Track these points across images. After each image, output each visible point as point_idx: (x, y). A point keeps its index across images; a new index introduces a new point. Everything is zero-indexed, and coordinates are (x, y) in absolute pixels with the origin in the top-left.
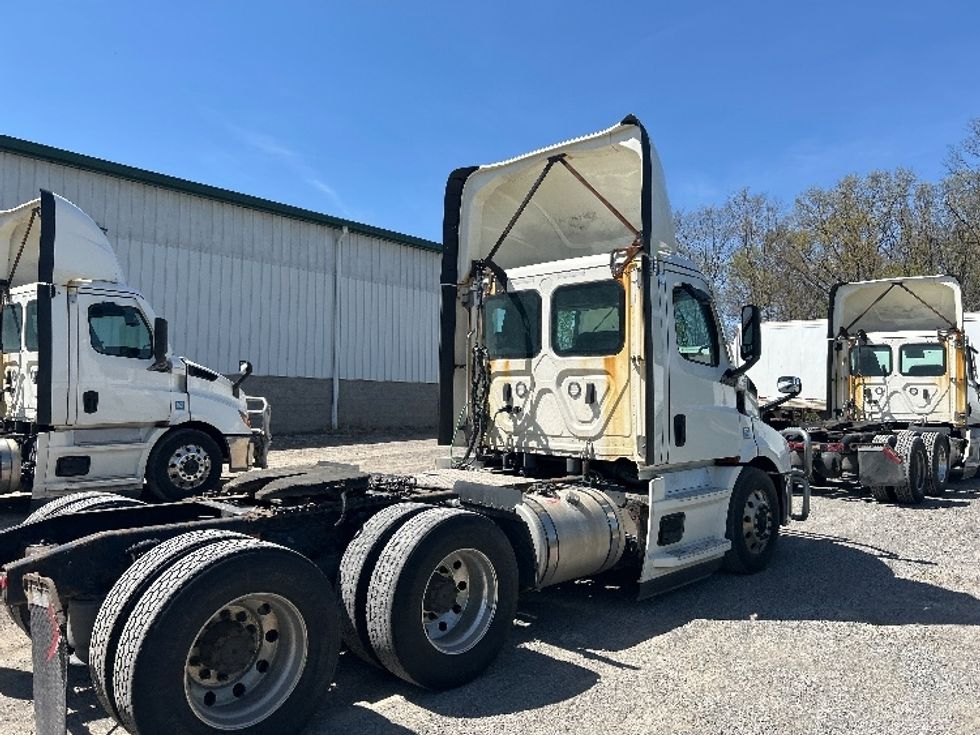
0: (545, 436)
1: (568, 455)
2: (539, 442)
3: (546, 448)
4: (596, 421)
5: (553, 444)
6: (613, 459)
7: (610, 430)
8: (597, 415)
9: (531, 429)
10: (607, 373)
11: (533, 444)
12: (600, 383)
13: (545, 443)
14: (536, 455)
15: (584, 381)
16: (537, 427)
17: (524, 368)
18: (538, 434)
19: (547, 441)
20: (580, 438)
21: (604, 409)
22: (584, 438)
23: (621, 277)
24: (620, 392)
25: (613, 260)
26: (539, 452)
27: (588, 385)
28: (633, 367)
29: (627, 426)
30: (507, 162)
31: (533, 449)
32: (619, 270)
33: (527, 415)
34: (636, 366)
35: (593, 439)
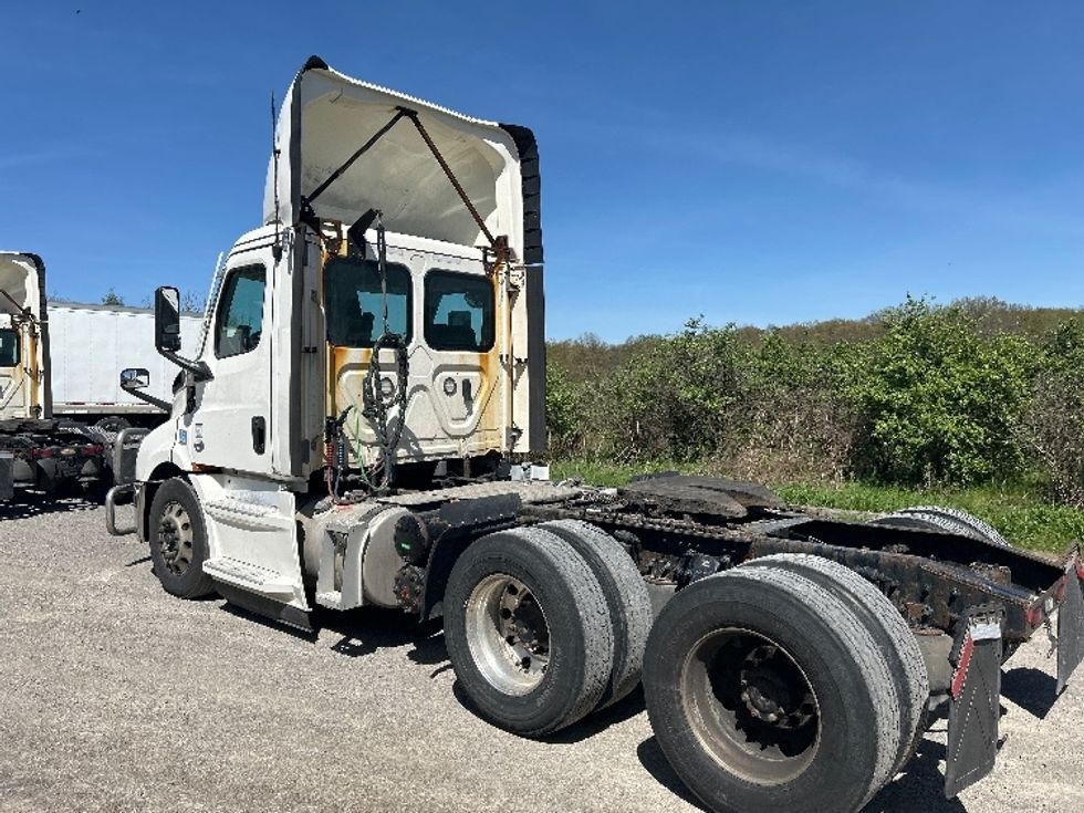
0: (416, 441)
1: (439, 458)
2: (409, 449)
3: (420, 454)
4: (471, 419)
5: (426, 448)
6: (484, 453)
7: (482, 425)
8: (470, 413)
10: (480, 369)
11: (401, 452)
12: (474, 379)
13: (415, 448)
14: (406, 464)
15: (459, 377)
16: (406, 431)
17: (393, 361)
18: (407, 440)
19: (418, 445)
20: (454, 437)
21: (476, 407)
22: (458, 438)
23: (492, 276)
24: (491, 389)
25: (485, 257)
26: (410, 461)
27: (463, 382)
28: (500, 365)
29: (495, 420)
30: (359, 82)
31: (401, 458)
33: (395, 417)
34: (503, 363)
35: (468, 436)
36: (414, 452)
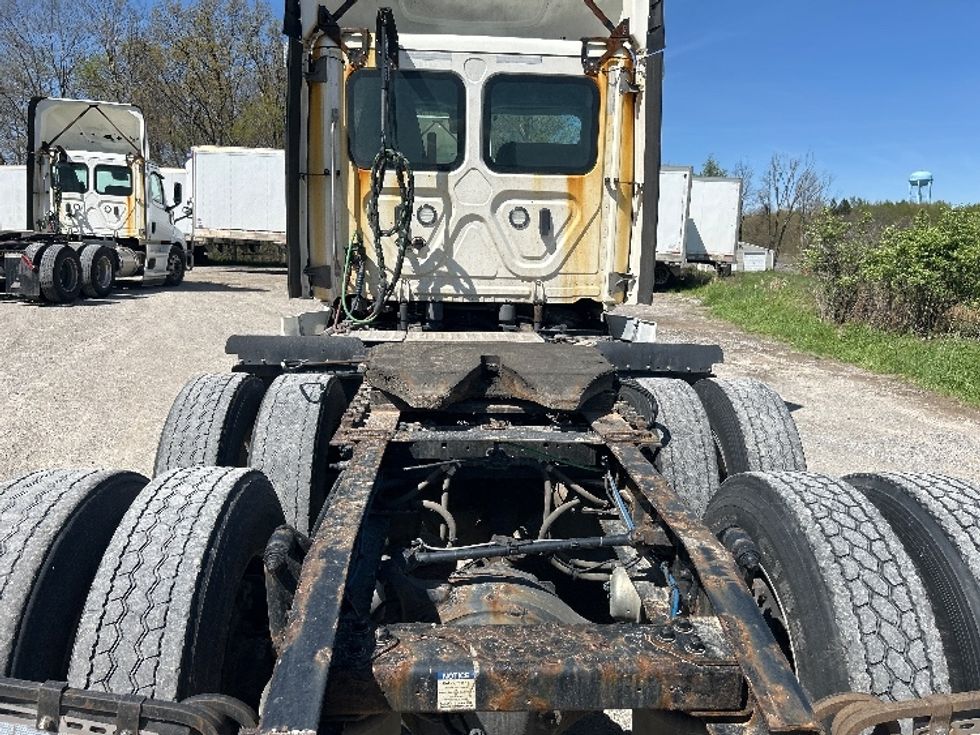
0: (468, 279)
1: (503, 300)
2: (458, 286)
3: (471, 293)
4: (551, 258)
5: (481, 288)
6: (572, 301)
7: (569, 267)
8: (551, 249)
9: (444, 269)
10: (570, 197)
11: (447, 289)
12: (559, 209)
13: (467, 286)
14: (453, 303)
15: (534, 207)
16: (454, 266)
17: (434, 185)
18: (455, 274)
19: (471, 284)
20: (523, 279)
21: (561, 243)
22: (530, 279)
23: (596, 75)
24: (587, 222)
25: (584, 51)
26: (458, 299)
27: (541, 212)
28: (606, 192)
29: (593, 261)
31: (446, 295)
32: (592, 66)
33: (438, 250)
34: (610, 190)
35: (544, 279)
36: (464, 289)
